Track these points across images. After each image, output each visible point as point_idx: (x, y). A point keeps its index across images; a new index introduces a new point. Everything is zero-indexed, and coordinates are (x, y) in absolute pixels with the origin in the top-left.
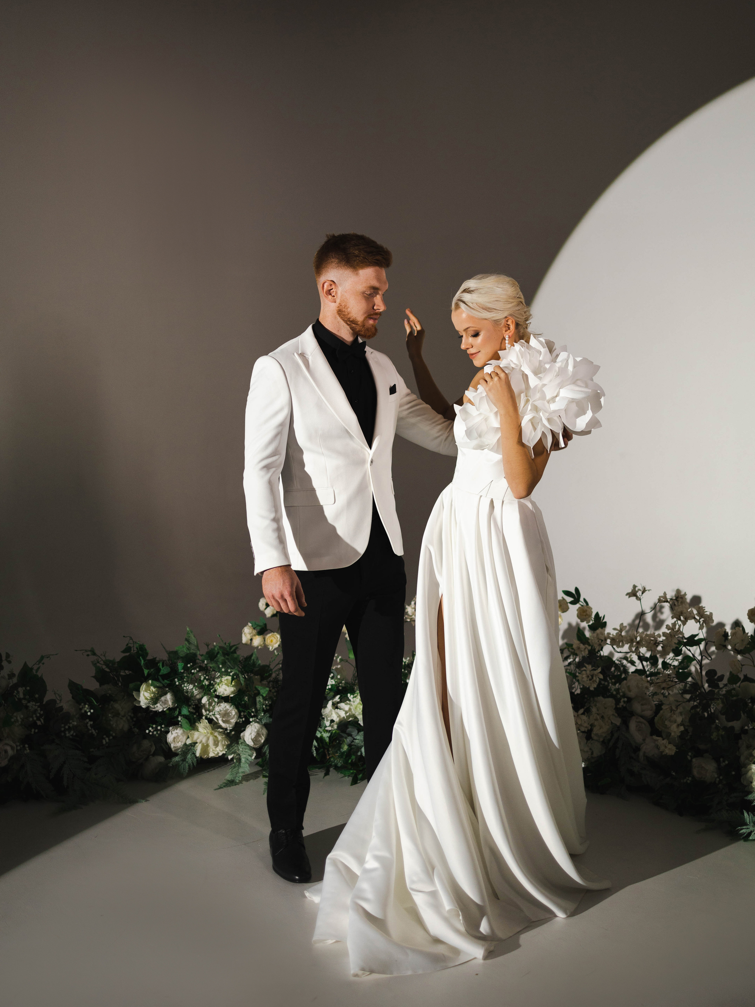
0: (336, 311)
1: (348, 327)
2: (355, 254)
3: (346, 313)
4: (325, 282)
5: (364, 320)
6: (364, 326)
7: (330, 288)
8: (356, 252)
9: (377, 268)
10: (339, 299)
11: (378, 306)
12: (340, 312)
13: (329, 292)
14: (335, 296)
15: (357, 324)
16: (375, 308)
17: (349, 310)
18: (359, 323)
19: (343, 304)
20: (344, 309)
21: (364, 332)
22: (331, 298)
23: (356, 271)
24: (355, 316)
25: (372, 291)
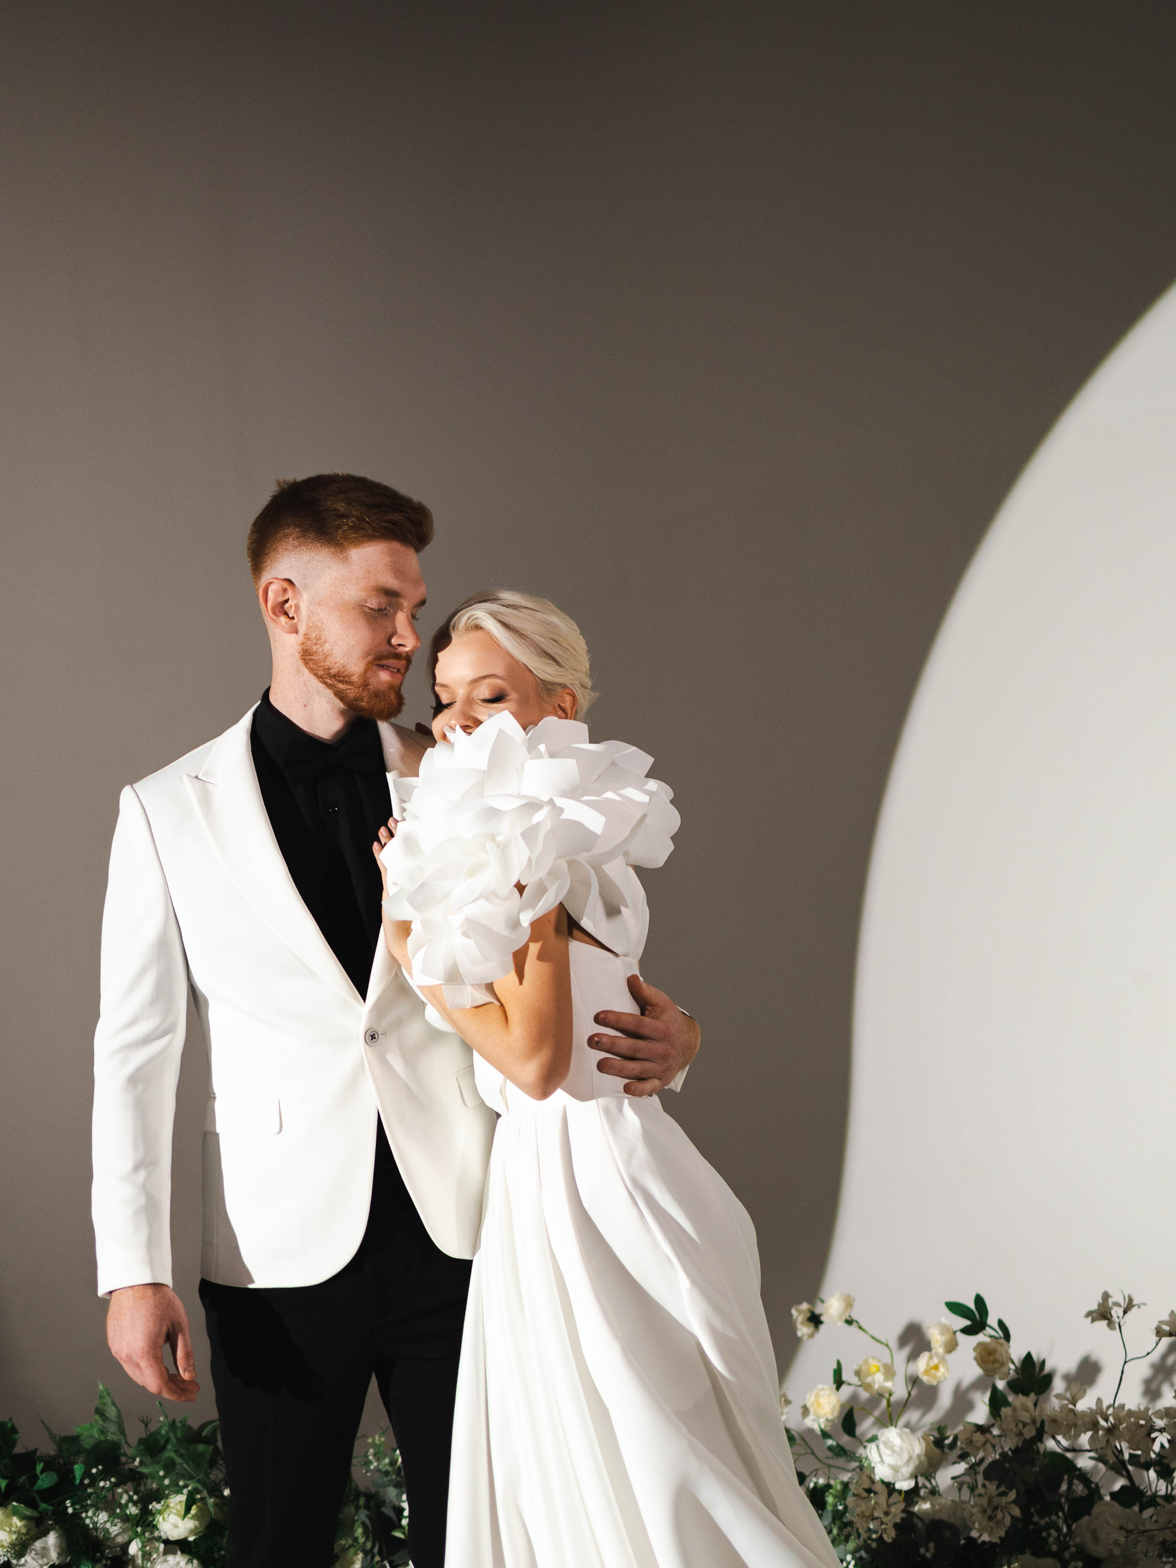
0: (298, 656)
1: (329, 693)
2: (339, 510)
3: (320, 657)
4: (271, 583)
5: (366, 671)
6: (365, 685)
7: (281, 599)
8: (341, 507)
9: (396, 545)
10: (304, 624)
11: (401, 636)
12: (307, 656)
13: (281, 608)
14: (296, 617)
15: (350, 683)
16: (394, 641)
17: (327, 647)
18: (355, 678)
19: (314, 635)
20: (315, 648)
21: (368, 702)
22: (286, 623)
23: (341, 552)
24: (342, 662)
25: (384, 600)
